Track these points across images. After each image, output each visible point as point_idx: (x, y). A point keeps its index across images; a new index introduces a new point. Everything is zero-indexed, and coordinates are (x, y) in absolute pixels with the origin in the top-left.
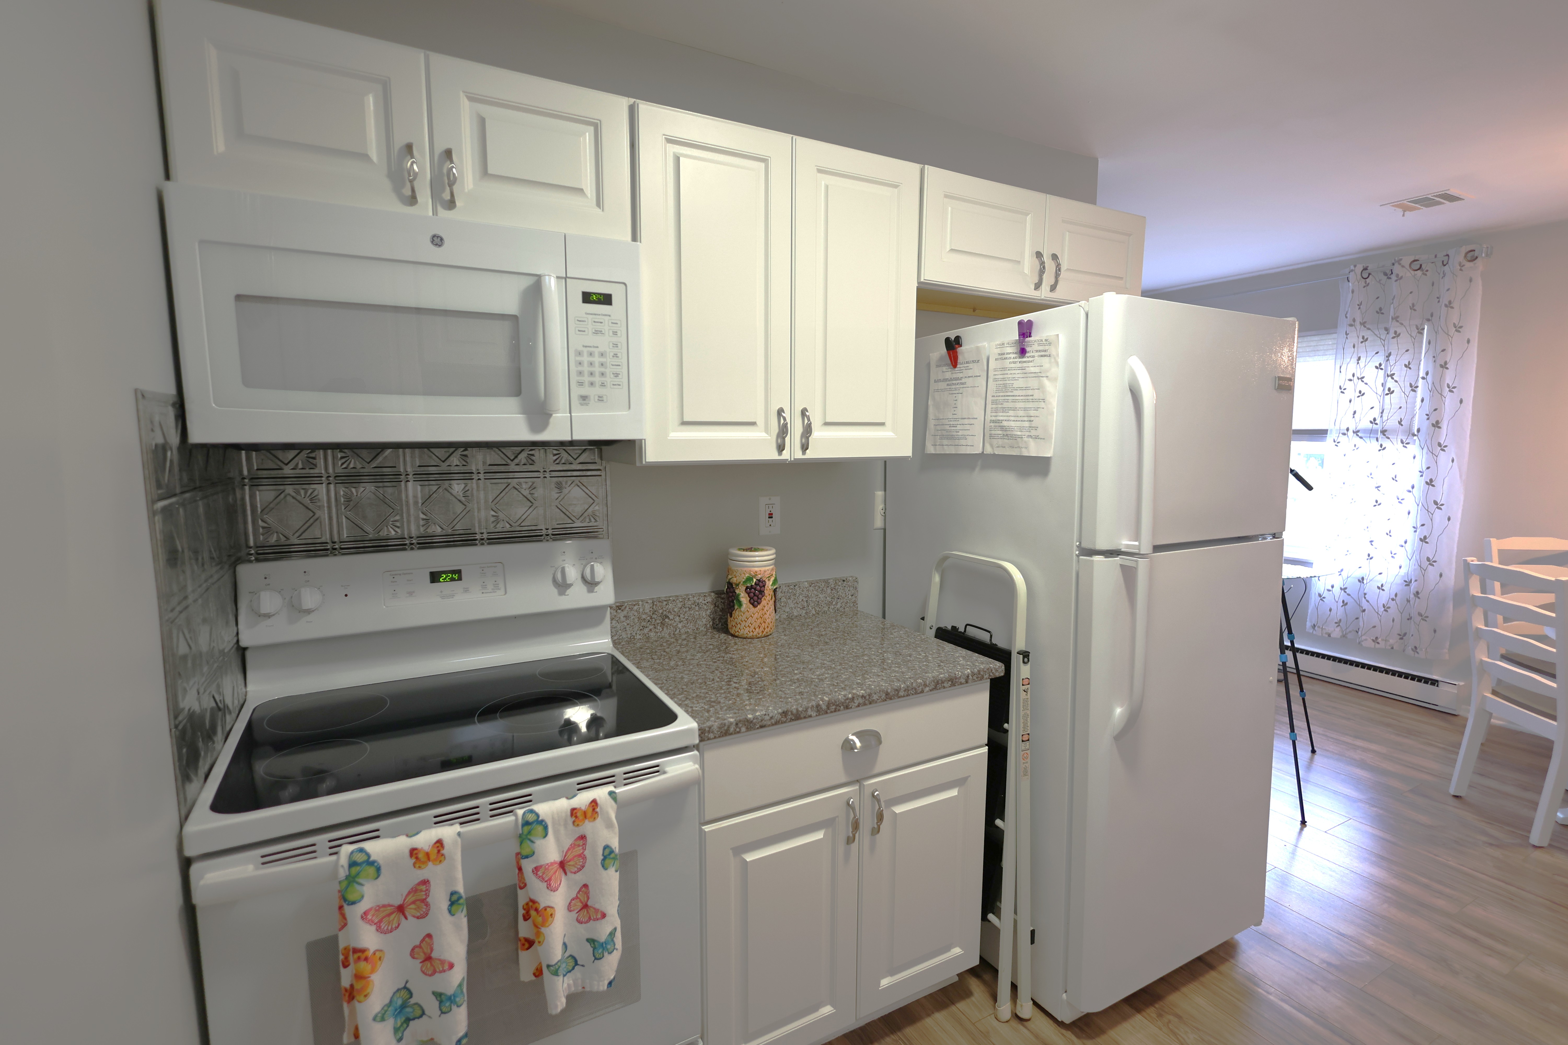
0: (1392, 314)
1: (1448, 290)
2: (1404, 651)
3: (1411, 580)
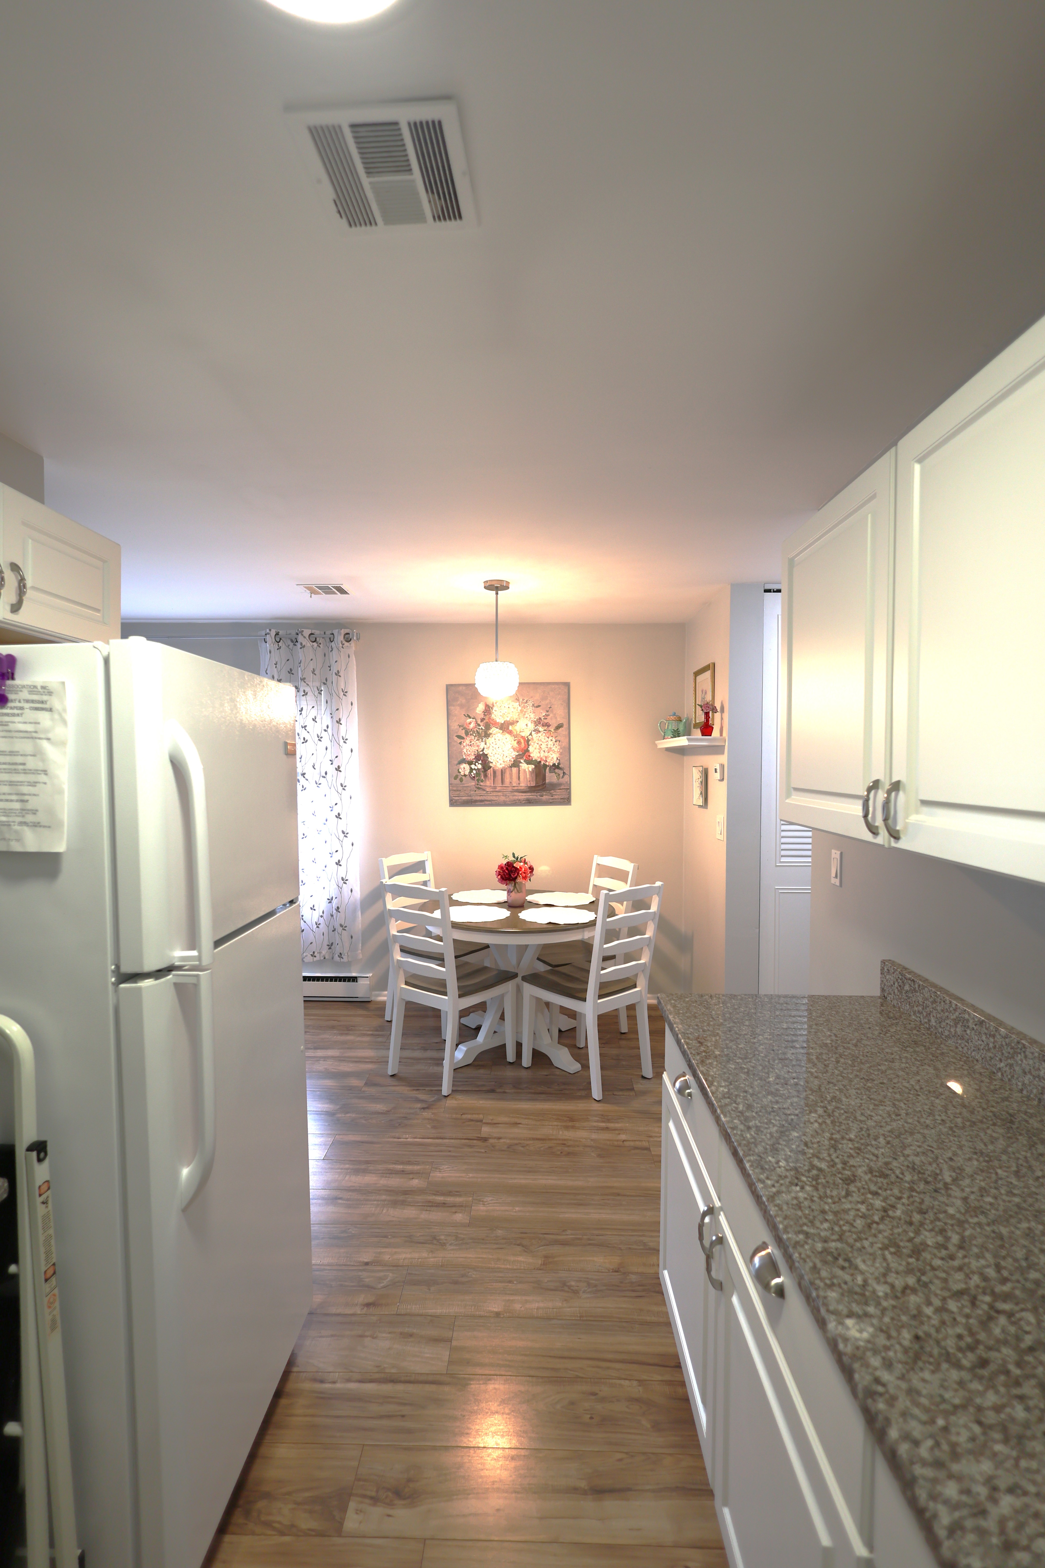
0: (300, 676)
1: (336, 662)
2: (333, 958)
3: (332, 897)
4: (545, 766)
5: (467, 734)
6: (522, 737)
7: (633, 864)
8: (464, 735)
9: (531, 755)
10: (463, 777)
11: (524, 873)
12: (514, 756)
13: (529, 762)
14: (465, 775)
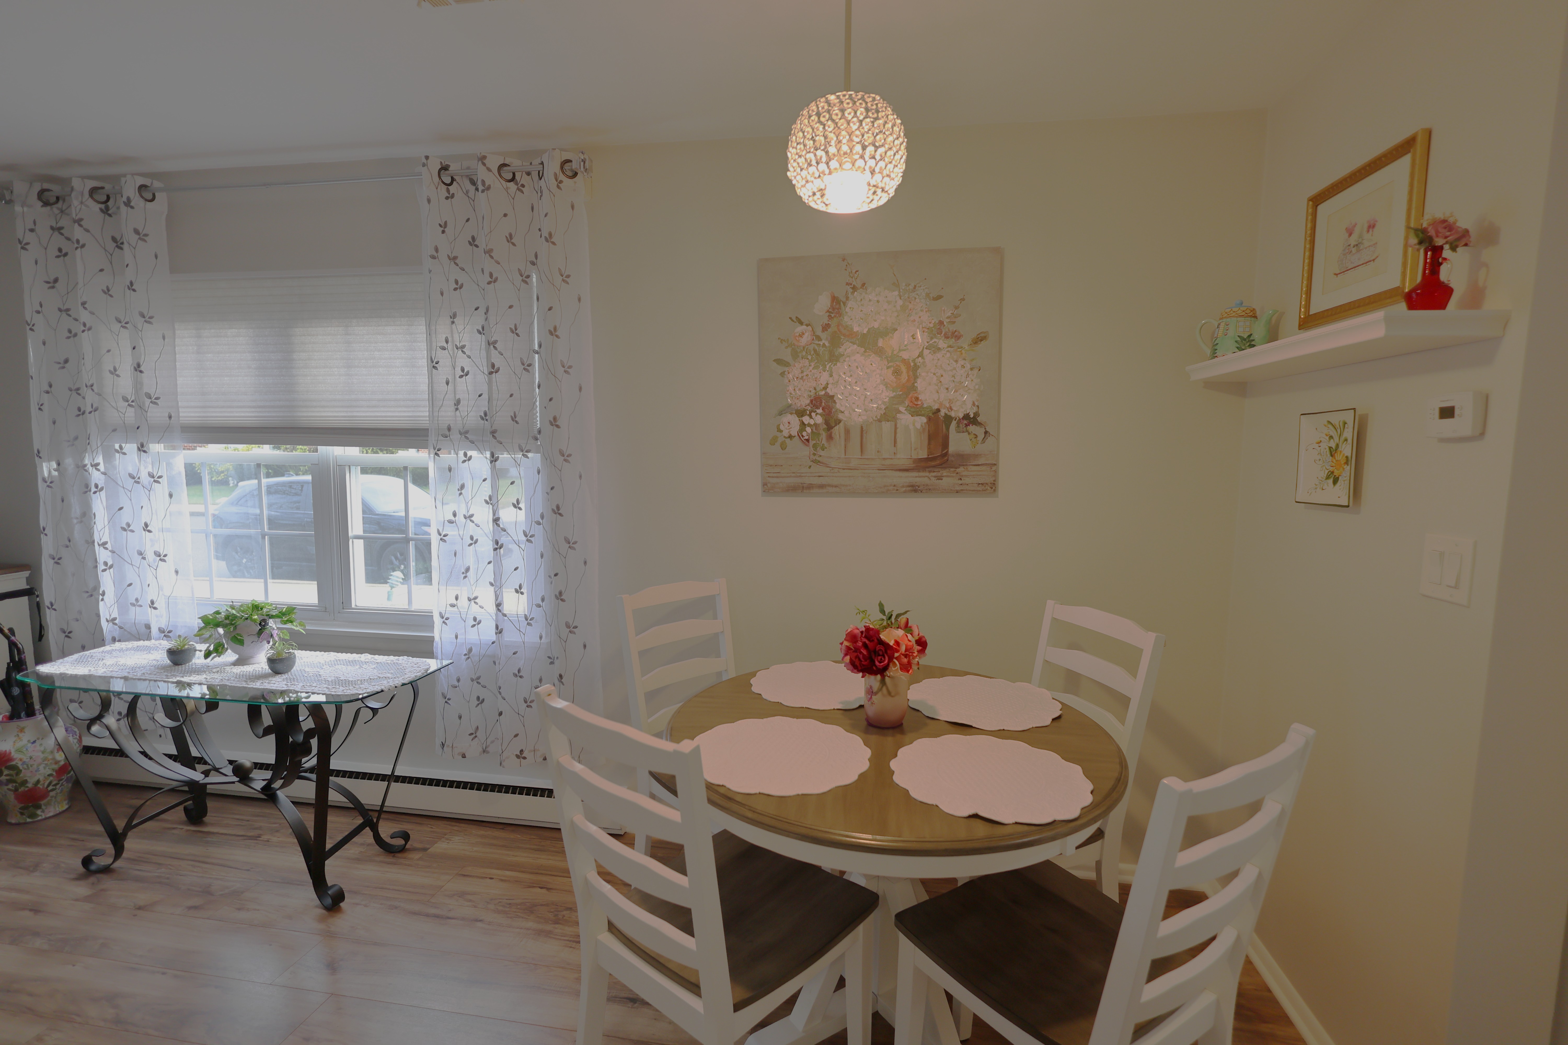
0: (484, 246)
1: (546, 216)
4: (948, 419)
5: (795, 355)
6: (904, 361)
7: (1154, 635)
8: (788, 358)
9: (921, 397)
10: (788, 440)
11: (906, 656)
12: (887, 400)
13: (916, 409)
14: (791, 437)
